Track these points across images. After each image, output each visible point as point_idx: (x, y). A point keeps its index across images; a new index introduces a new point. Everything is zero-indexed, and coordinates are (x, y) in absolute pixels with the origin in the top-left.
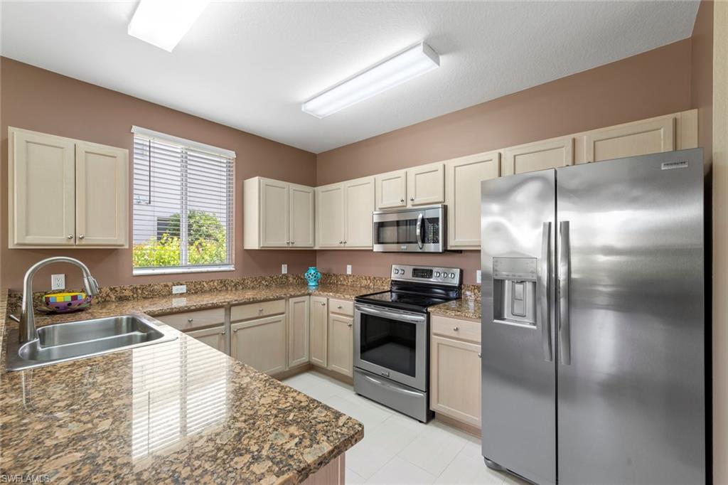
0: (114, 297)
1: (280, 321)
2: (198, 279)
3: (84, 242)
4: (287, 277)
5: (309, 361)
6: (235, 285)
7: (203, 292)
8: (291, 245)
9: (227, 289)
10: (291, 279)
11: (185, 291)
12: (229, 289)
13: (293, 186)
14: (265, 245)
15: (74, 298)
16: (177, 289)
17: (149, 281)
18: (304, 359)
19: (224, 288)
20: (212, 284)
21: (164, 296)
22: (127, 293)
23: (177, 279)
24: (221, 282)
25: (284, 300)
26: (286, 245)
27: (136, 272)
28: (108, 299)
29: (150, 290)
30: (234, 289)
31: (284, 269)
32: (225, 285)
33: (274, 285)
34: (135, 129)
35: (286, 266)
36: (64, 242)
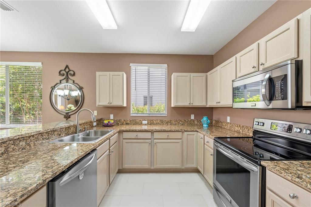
0: (125, 123)
1: (179, 143)
2: (152, 119)
3: (112, 104)
4: (194, 121)
5: (197, 168)
6: (167, 123)
7: (154, 124)
8: (191, 105)
9: (163, 124)
10: (196, 122)
11: (147, 123)
12: (164, 124)
13: (193, 74)
14: (176, 105)
15: (109, 122)
16: (145, 122)
17: (136, 118)
18: (194, 166)
19: (162, 123)
20: (157, 121)
21: (140, 124)
22: (129, 122)
23: (144, 118)
24: (161, 121)
25: (181, 132)
26: (188, 105)
27: (131, 115)
28: (123, 123)
29: (136, 121)
31: (193, 117)
32: (162, 122)
33: (186, 124)
34: (131, 64)
35: (194, 115)
36: (107, 104)
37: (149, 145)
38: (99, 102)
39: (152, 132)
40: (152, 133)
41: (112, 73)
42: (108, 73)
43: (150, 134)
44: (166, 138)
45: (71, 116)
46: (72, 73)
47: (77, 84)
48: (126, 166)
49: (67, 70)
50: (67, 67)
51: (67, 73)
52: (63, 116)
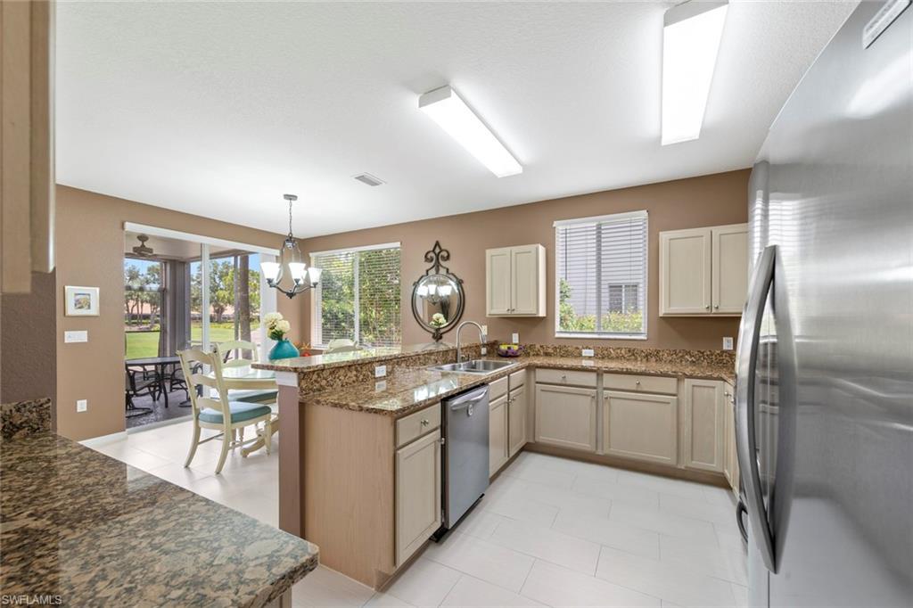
0: (542, 352)
1: (668, 403)
2: (606, 345)
3: (515, 312)
4: (731, 356)
5: (723, 474)
6: (647, 356)
7: (611, 358)
8: (714, 311)
9: (636, 359)
11: (593, 355)
12: (639, 359)
13: (718, 230)
15: (509, 348)
16: (586, 352)
17: (567, 343)
18: (715, 466)
19: (633, 357)
20: (619, 351)
21: (576, 357)
22: (550, 350)
23: (587, 343)
24: (629, 351)
25: (675, 379)
26: (705, 311)
27: (557, 335)
28: (538, 352)
29: (568, 349)
30: (644, 360)
31: (728, 344)
32: (633, 355)
34: (555, 223)
36: (506, 313)
37: (592, 401)
38: (492, 308)
39: (599, 373)
40: (598, 375)
41: (515, 249)
42: (508, 249)
43: (593, 376)
44: (634, 388)
45: (444, 336)
46: (445, 254)
47: (453, 274)
48: (541, 437)
49: (437, 250)
50: (437, 244)
51: (437, 256)
52: (431, 335)
